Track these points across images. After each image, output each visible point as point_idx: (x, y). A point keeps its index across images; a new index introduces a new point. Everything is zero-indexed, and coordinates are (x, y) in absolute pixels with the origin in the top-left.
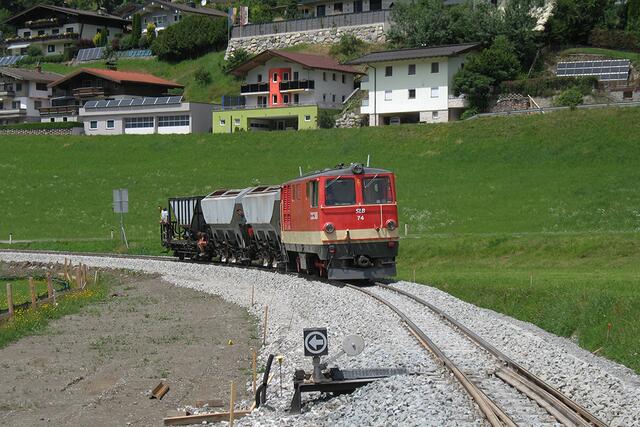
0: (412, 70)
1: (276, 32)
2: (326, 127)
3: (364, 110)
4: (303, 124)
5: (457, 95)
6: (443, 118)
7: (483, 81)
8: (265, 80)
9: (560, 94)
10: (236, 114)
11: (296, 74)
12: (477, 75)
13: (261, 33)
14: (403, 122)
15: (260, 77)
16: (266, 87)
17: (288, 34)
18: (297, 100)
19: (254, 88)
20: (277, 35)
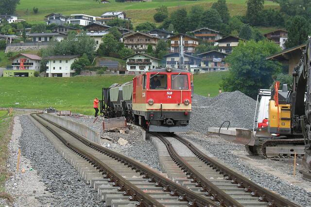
0: (61, 62)
1: (21, 46)
2: (36, 76)
3: (47, 72)
4: (30, 75)
5: (72, 69)
6: (69, 76)
7: (79, 66)
8: (19, 62)
9: (98, 71)
10: (10, 71)
11: (28, 61)
12: (78, 65)
13: (17, 46)
14: (58, 76)
15: (17, 61)
16: (19, 64)
17: (25, 47)
18: (28, 68)
19: (16, 64)
20: (21, 47)
